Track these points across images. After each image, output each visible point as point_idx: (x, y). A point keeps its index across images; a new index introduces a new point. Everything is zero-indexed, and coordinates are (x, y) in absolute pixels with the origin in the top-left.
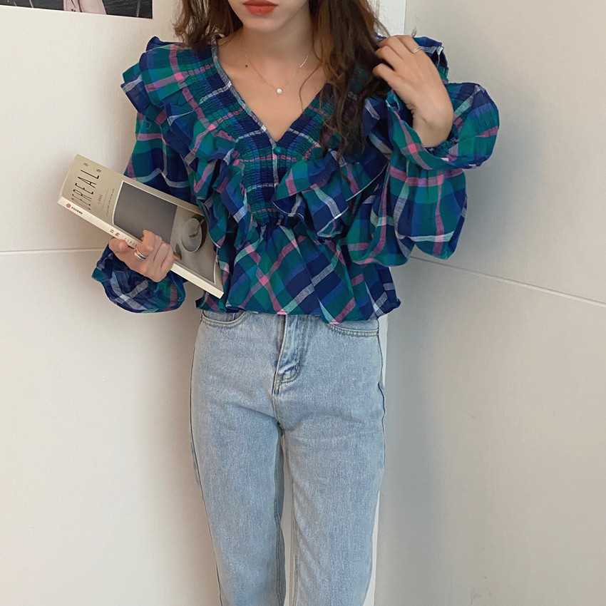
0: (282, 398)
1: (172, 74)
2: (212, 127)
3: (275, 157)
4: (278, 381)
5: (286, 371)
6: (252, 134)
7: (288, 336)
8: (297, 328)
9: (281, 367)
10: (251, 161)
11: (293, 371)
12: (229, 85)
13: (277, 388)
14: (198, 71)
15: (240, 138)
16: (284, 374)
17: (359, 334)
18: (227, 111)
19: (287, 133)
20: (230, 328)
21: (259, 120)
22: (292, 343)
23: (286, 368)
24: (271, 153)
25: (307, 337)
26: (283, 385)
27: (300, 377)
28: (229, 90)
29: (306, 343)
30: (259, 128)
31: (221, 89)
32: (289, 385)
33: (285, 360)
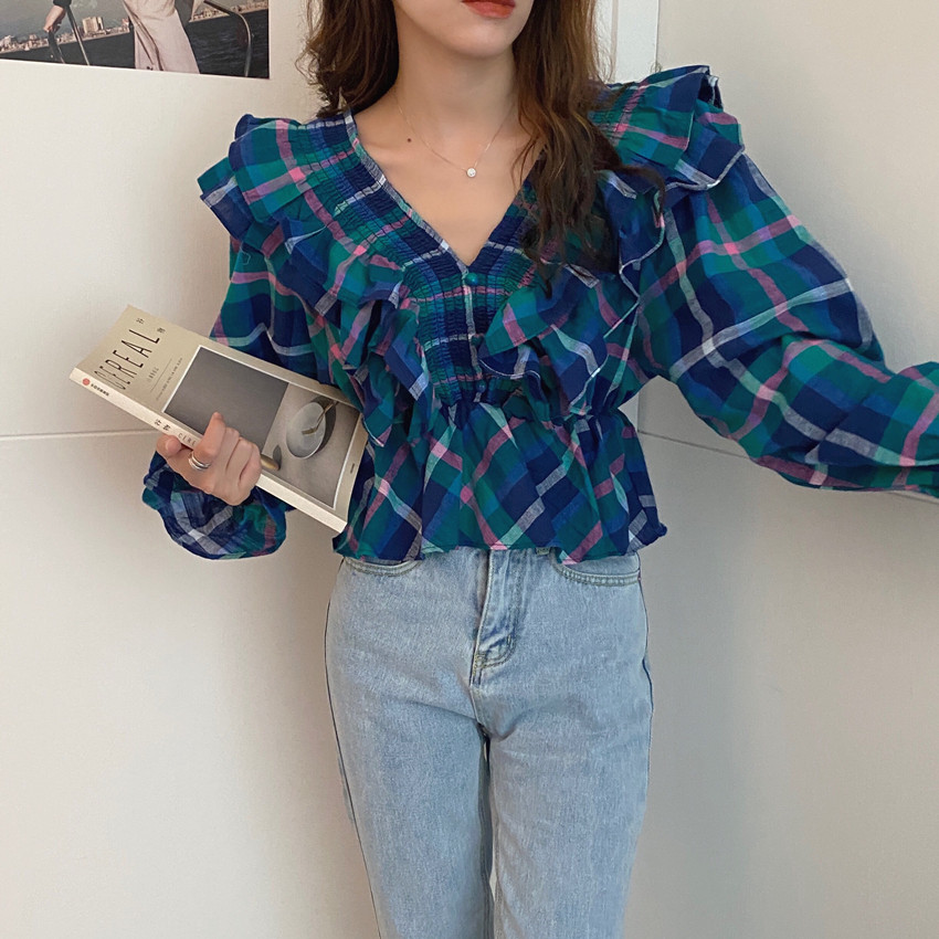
0: (487, 691)
1: (284, 170)
2: (360, 250)
3: (467, 291)
4: (479, 664)
5: (491, 646)
6: (427, 256)
7: (494, 588)
8: (507, 575)
9: (483, 640)
10: (428, 299)
11: (504, 646)
12: (382, 181)
13: (478, 674)
14: (327, 163)
15: (408, 264)
16: (488, 651)
17: (611, 581)
18: (381, 223)
19: (485, 251)
20: (395, 576)
21: (436, 234)
22: (502, 600)
23: (492, 641)
24: (461, 286)
25: (525, 590)
26: (488, 669)
27: (515, 656)
28: (381, 190)
29: (523, 599)
30: (436, 245)
31: (368, 188)
32: (497, 669)
33: (491, 628)
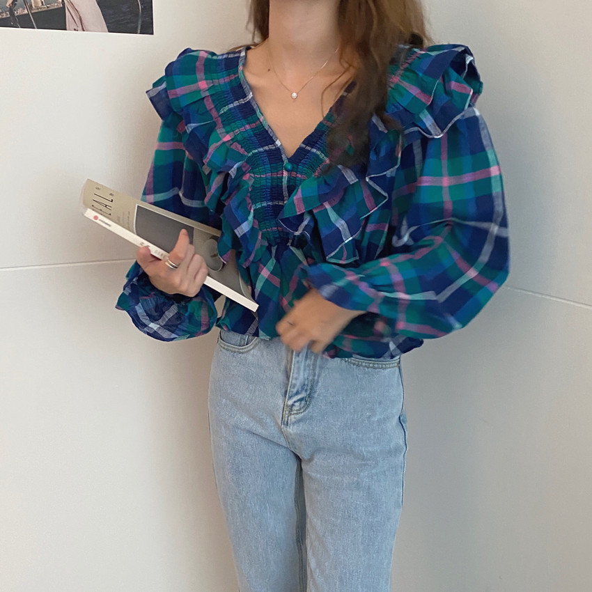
0: (291, 430)
2: (228, 138)
3: (285, 174)
4: (287, 412)
5: (295, 402)
6: (266, 148)
7: (297, 366)
8: (306, 358)
9: (290, 398)
10: (262, 176)
11: (303, 402)
13: (286, 419)
15: (254, 151)
16: (293, 405)
18: (244, 123)
19: (300, 150)
20: (243, 353)
21: (274, 134)
22: (302, 373)
23: (295, 398)
24: (282, 170)
25: (318, 368)
26: (293, 416)
27: (310, 409)
28: (249, 102)
29: (317, 373)
30: (273, 142)
31: (242, 100)
32: (297, 416)
33: (295, 390)
